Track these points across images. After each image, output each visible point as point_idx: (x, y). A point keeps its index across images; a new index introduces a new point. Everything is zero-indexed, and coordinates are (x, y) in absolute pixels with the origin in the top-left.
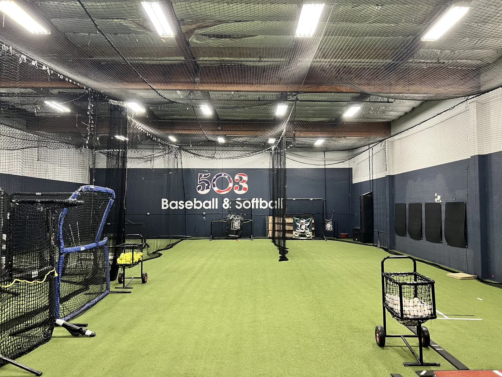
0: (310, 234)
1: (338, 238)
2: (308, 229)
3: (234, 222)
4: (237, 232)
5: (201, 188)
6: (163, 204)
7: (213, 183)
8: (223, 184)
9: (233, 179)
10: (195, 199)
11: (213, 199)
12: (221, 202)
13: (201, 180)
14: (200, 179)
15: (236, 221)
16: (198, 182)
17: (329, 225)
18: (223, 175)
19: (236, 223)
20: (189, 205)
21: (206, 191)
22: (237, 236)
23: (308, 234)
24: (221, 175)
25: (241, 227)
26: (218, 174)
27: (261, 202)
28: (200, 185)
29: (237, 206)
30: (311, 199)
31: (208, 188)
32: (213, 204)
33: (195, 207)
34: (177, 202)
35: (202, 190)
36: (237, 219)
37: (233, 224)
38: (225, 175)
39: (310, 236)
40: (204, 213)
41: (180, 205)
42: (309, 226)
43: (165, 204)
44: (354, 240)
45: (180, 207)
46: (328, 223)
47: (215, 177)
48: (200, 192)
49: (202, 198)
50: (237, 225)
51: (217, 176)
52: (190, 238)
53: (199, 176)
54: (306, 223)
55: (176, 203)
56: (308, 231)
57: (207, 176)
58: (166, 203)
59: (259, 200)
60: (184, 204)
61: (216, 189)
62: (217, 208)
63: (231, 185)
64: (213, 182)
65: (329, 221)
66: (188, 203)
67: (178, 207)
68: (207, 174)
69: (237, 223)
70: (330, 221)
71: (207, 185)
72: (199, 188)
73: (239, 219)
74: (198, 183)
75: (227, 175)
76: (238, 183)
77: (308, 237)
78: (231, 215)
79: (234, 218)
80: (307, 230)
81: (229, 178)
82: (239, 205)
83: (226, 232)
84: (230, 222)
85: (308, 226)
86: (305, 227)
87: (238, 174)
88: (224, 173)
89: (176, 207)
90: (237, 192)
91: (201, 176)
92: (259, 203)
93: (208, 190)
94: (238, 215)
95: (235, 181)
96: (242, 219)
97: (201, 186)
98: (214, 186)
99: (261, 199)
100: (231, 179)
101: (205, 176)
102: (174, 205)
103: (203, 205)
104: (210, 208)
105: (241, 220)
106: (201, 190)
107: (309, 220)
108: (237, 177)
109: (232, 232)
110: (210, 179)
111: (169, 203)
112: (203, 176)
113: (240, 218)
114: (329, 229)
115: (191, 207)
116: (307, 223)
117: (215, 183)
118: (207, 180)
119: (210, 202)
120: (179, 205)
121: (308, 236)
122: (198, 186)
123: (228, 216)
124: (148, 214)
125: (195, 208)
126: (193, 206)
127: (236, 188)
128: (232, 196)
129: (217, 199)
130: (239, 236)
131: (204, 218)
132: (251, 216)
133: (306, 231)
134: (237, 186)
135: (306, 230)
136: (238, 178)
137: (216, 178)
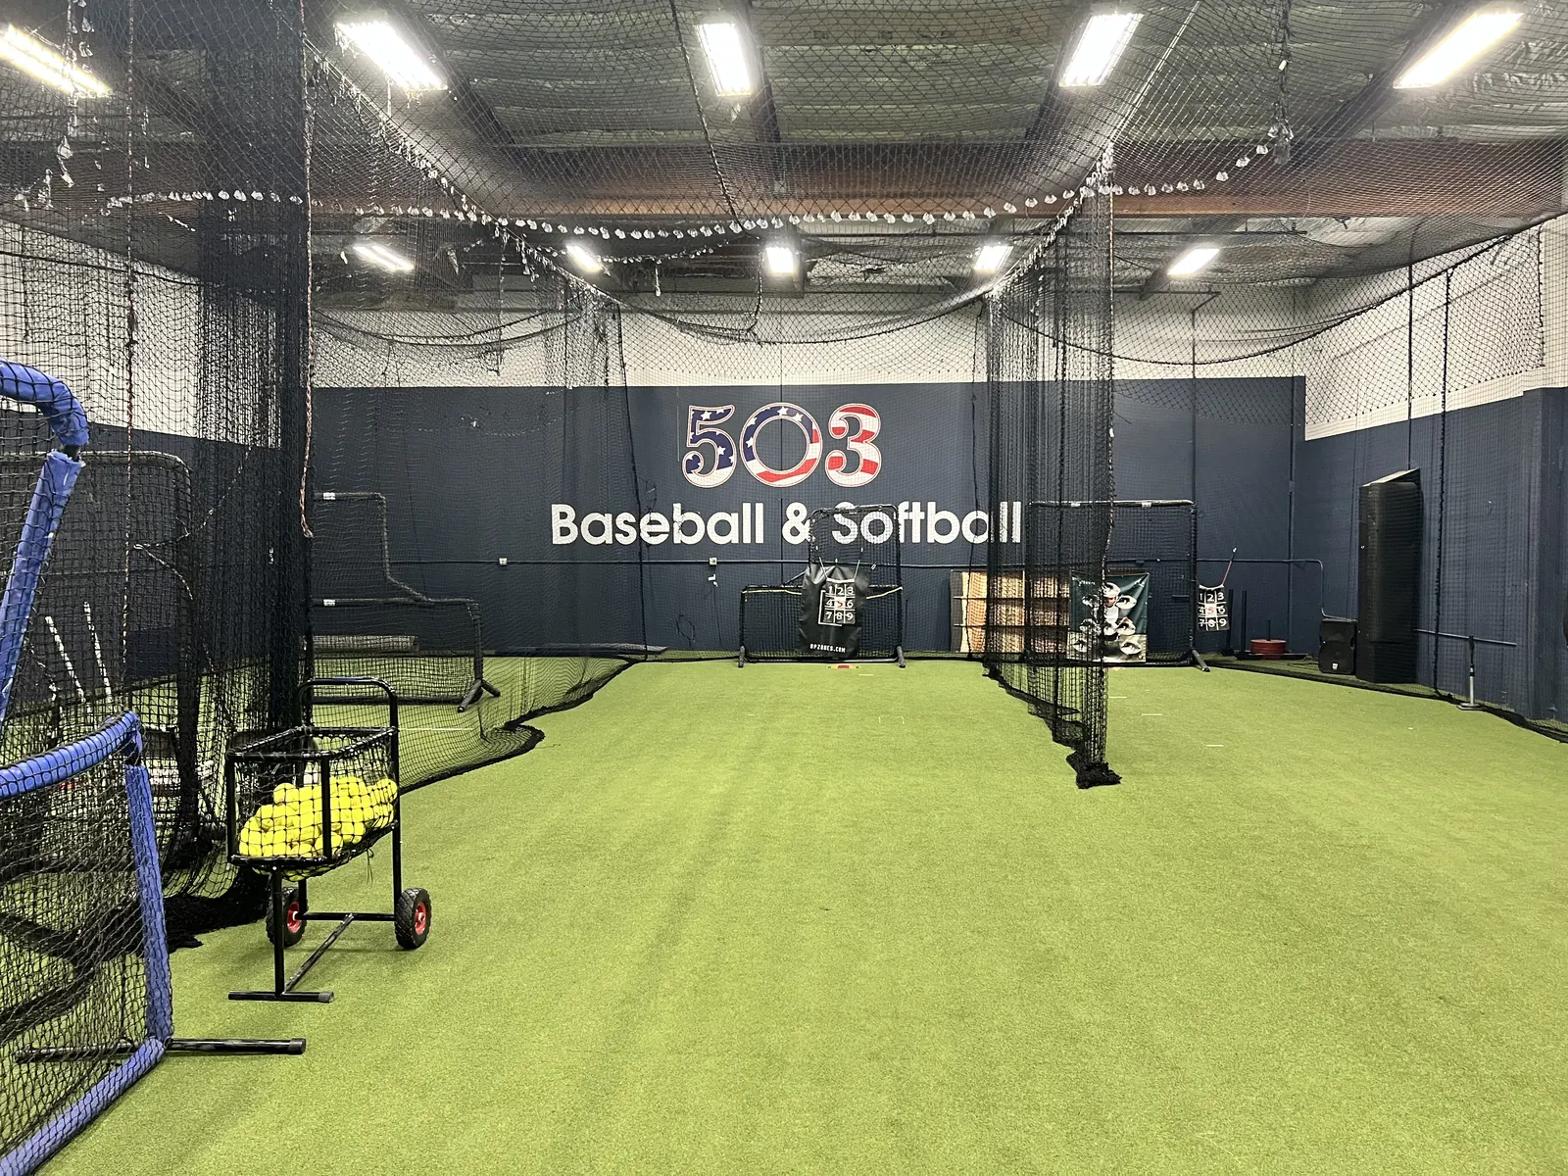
0: (1139, 642)
1: (1242, 656)
2: (1130, 622)
3: (830, 594)
4: (842, 633)
5: (701, 465)
6: (557, 524)
7: (745, 445)
8: (783, 447)
10: (677, 507)
11: (747, 507)
12: (776, 520)
13: (699, 432)
14: (693, 430)
15: (839, 591)
16: (688, 441)
17: (1214, 606)
18: (783, 411)
19: (836, 599)
20: (655, 529)
21: (719, 477)
22: (843, 650)
23: (1128, 645)
24: (774, 411)
25: (858, 613)
26: (763, 409)
27: (934, 518)
28: (697, 453)
29: (837, 535)
30: (1146, 503)
31: (725, 463)
32: (746, 526)
33: (679, 537)
34: (609, 516)
35: (706, 471)
36: (842, 585)
37: (824, 603)
38: (791, 412)
39: (1137, 651)
40: (713, 561)
41: (619, 529)
42: (1133, 610)
43: (564, 524)
44: (1325, 667)
45: (620, 537)
46: (1208, 597)
47: (752, 421)
48: (695, 478)
49: (705, 502)
50: (840, 606)
51: (761, 418)
52: (659, 653)
53: (690, 418)
54: (1122, 600)
55: (606, 520)
56: (1129, 632)
57: (722, 415)
58: (568, 523)
59: (924, 509)
60: (637, 526)
61: (756, 467)
62: (760, 539)
63: (814, 451)
64: (747, 438)
65: (1212, 592)
66: (651, 523)
67: (614, 538)
68: (720, 410)
69: (843, 599)
70: (1218, 590)
71: (720, 451)
72: (692, 465)
73: (849, 584)
74: (689, 445)
75: (800, 413)
76: (842, 445)
77: (1131, 656)
78: (818, 569)
79: (828, 579)
80: (1127, 626)
81: (806, 421)
82: (845, 531)
83: (801, 635)
84: (815, 597)
85: (1131, 614)
86: (1116, 616)
87: (842, 408)
88: (788, 404)
89: (607, 537)
90: (837, 477)
91: (698, 415)
92: (924, 523)
93: (727, 472)
94: (845, 569)
95: (831, 433)
96: (863, 584)
97: (701, 458)
98: (750, 457)
99: (932, 506)
100: (815, 426)
101: (714, 416)
102: (597, 529)
103: (706, 528)
104: (736, 541)
105: (856, 589)
106: (699, 470)
107: (1136, 587)
108: (837, 420)
109: (822, 634)
110: (734, 426)
111: (578, 522)
112: (706, 416)
113: (852, 581)
114: (1211, 621)
115: (662, 538)
116: (1128, 600)
117: (751, 442)
118: (724, 433)
119: (733, 519)
120: (616, 530)
121: (1128, 651)
122: (689, 456)
123: (807, 571)
124: (503, 561)
125: (677, 540)
126: (671, 533)
127: (836, 463)
128: (820, 496)
129: (760, 507)
130: (851, 650)
131: (714, 578)
132: (899, 572)
133: (1121, 632)
134: (837, 453)
135: (1121, 627)
136: (844, 424)
137: (758, 423)
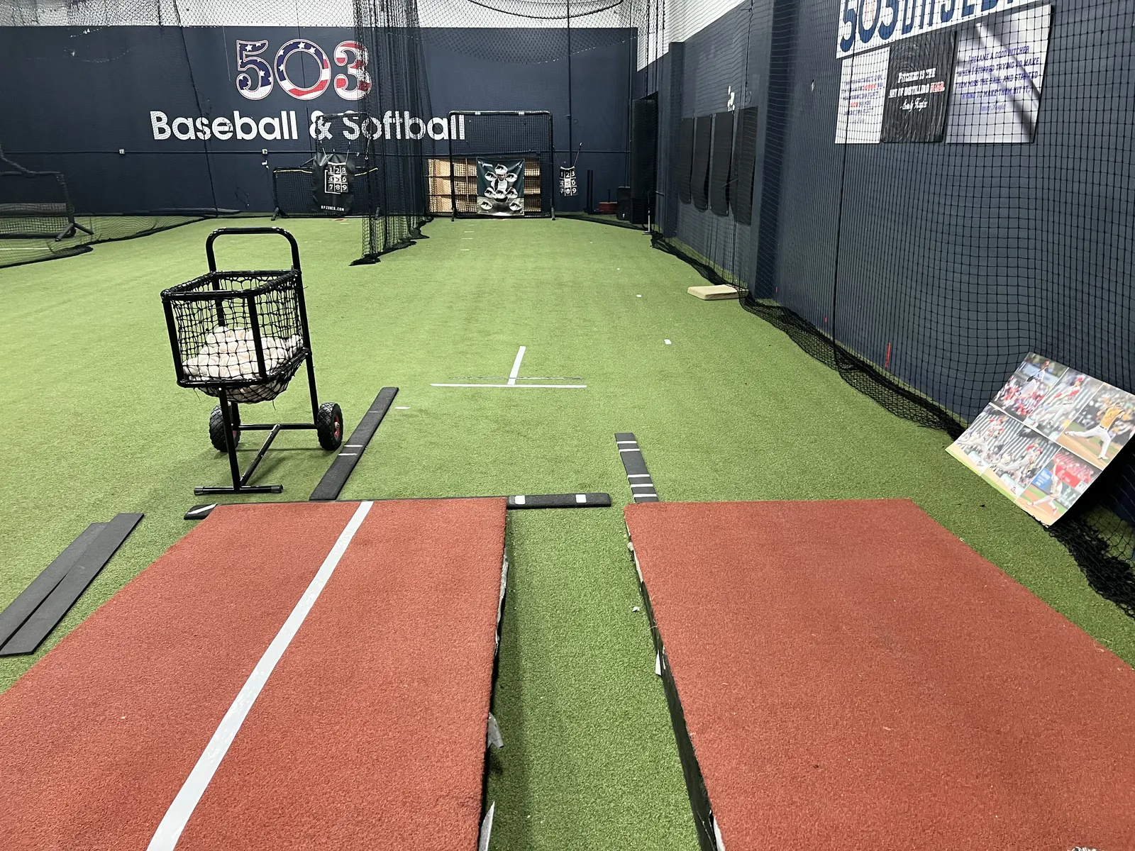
0: (520, 203)
1: (591, 212)
2: (514, 190)
3: (331, 173)
4: (340, 199)
5: (249, 83)
6: (156, 125)
7: (278, 70)
9: (331, 56)
10: (236, 114)
11: (284, 114)
12: (304, 123)
13: (245, 60)
14: (241, 58)
15: (336, 171)
16: (239, 67)
17: (569, 180)
18: (302, 45)
19: (335, 176)
21: (262, 92)
22: (343, 209)
23: (513, 205)
24: (296, 45)
25: (349, 185)
26: (288, 44)
28: (244, 75)
30: (521, 113)
31: (265, 82)
32: (284, 127)
33: (240, 135)
34: (191, 120)
35: (253, 88)
36: (338, 167)
37: (328, 179)
38: (308, 46)
39: (519, 209)
40: (264, 151)
42: (515, 183)
43: (161, 125)
44: (619, 217)
45: (200, 135)
46: (566, 175)
47: (281, 52)
48: (246, 93)
49: (256, 110)
50: (337, 181)
51: (287, 50)
52: (232, 213)
53: (238, 49)
54: (509, 176)
55: (189, 122)
56: (514, 196)
57: (260, 48)
58: (163, 124)
60: (210, 126)
61: (287, 85)
63: (326, 74)
64: (279, 65)
65: (569, 171)
66: (220, 125)
68: (258, 44)
69: (339, 176)
70: (572, 170)
71: (262, 73)
72: (243, 84)
73: (342, 166)
74: (240, 69)
75: (314, 47)
76: (344, 70)
77: (515, 212)
78: (323, 155)
79: (329, 163)
80: (513, 193)
83: (314, 200)
84: (320, 175)
85: (515, 185)
86: (505, 186)
87: (342, 43)
88: (305, 41)
89: (191, 135)
90: (342, 93)
91: (243, 47)
93: (267, 89)
94: (340, 156)
95: (336, 61)
96: (352, 166)
97: (247, 76)
98: (283, 79)
99: (407, 114)
100: (325, 57)
101: (255, 48)
102: (184, 129)
103: (259, 128)
104: (279, 137)
105: (348, 170)
106: (249, 86)
107: (518, 167)
108: (339, 53)
109: (329, 200)
110: (269, 55)
111: (170, 123)
112: (249, 48)
113: (345, 164)
114: (568, 190)
115: (229, 136)
116: (513, 176)
117: (282, 68)
118: (263, 61)
119: (275, 122)
120: (196, 130)
121: (514, 208)
122: (241, 77)
123: (315, 157)
124: (122, 151)
125: (239, 137)
126: (234, 132)
127: (341, 83)
128: (330, 103)
130: (348, 210)
131: (266, 163)
132: (376, 158)
133: (509, 196)
134: (341, 76)
135: (509, 193)
136: (344, 56)
137: (285, 53)
